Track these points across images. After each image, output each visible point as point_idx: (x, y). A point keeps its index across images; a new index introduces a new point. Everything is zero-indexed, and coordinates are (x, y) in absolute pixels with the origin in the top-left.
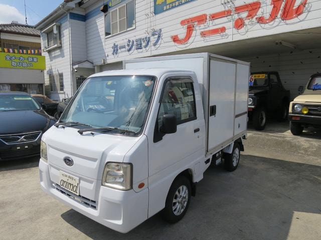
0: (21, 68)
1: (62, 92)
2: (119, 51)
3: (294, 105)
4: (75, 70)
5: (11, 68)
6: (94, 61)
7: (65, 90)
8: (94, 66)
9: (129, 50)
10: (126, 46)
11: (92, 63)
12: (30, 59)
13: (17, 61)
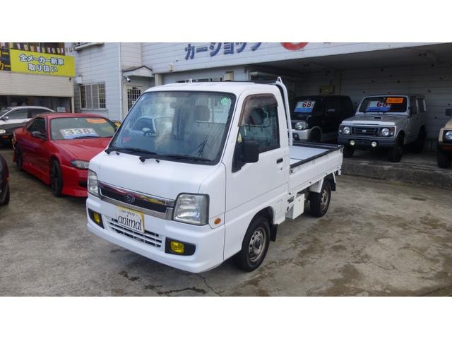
0: (41, 75)
1: (104, 109)
2: (196, 54)
3: (445, 132)
4: (128, 79)
5: (27, 74)
6: (153, 67)
7: (107, 106)
8: (154, 74)
9: (213, 55)
10: (209, 49)
11: (151, 70)
12: (54, 61)
13: (36, 62)
